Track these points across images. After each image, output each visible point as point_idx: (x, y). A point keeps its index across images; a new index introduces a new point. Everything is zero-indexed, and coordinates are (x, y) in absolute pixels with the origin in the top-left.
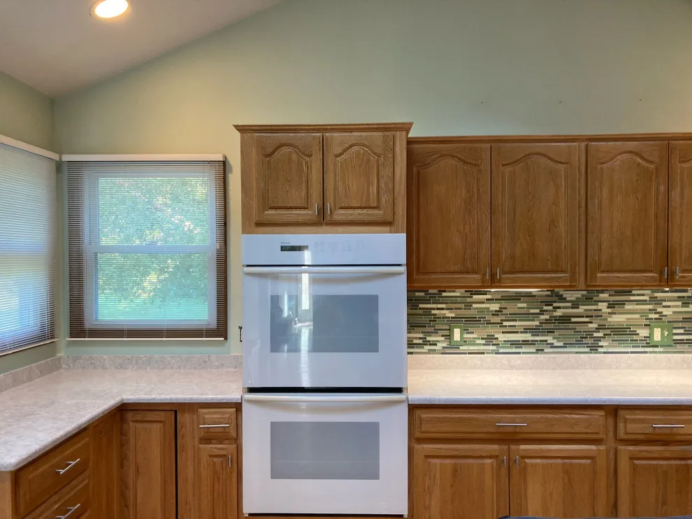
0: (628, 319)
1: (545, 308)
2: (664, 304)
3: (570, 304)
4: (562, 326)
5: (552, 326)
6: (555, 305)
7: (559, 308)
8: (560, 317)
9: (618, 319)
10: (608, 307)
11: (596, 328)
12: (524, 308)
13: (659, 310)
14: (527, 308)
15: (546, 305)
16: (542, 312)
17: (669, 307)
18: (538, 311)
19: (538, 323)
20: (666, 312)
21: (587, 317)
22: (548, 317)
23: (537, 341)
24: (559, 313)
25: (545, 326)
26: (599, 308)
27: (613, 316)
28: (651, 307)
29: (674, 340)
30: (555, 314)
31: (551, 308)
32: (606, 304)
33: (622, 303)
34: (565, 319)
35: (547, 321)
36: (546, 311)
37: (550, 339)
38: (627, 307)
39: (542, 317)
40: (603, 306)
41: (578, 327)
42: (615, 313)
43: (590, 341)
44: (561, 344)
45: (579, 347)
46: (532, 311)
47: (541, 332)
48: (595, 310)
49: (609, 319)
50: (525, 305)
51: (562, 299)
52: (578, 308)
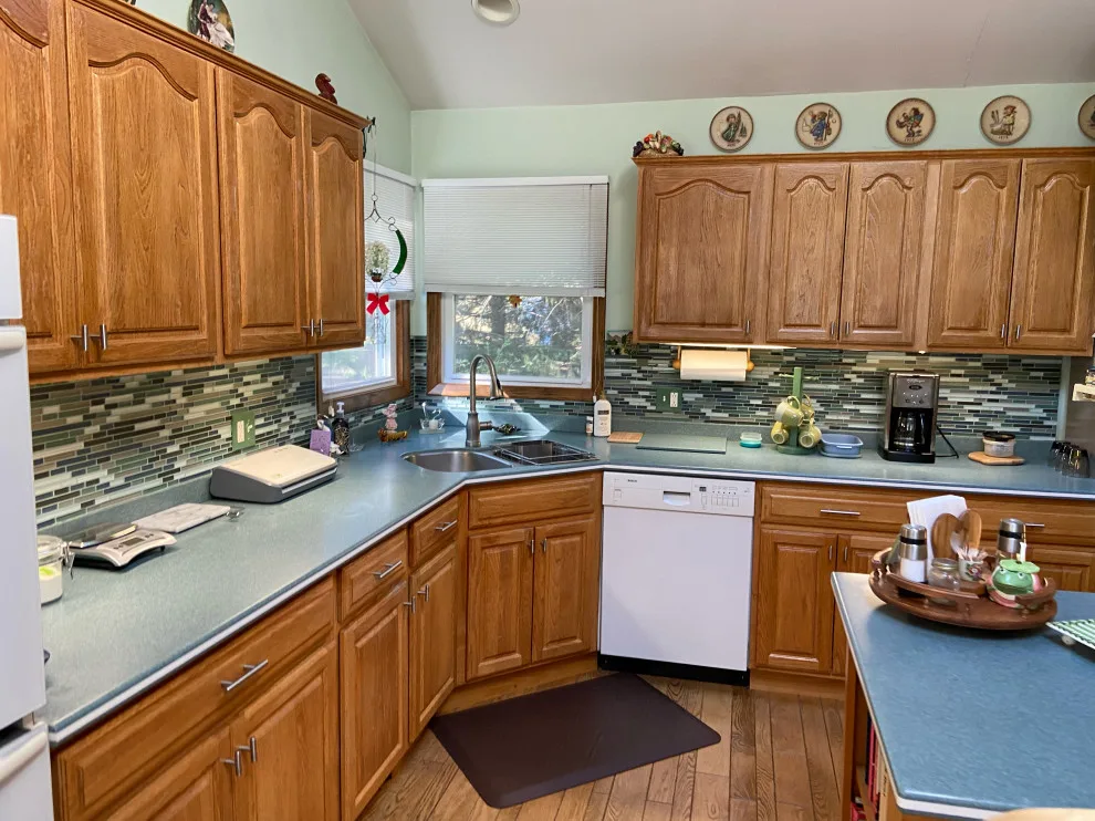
0: (208, 412)
1: (93, 409)
2: (246, 379)
3: (130, 397)
4: (121, 443)
5: (105, 447)
6: (108, 400)
7: (114, 406)
8: (117, 424)
9: (197, 413)
10: (184, 395)
11: (171, 438)
12: (53, 416)
13: (241, 390)
14: (61, 415)
15: (95, 404)
16: (89, 419)
17: (247, 384)
18: (79, 419)
19: (80, 446)
20: (248, 391)
21: (157, 417)
22: (95, 429)
23: (82, 485)
24: (115, 417)
25: (94, 450)
26: (172, 397)
27: (191, 409)
28: (230, 387)
29: (258, 436)
30: (109, 420)
31: (101, 408)
32: (179, 389)
33: (199, 384)
34: (125, 429)
35: (98, 438)
36: (94, 416)
37: (102, 475)
38: (207, 390)
39: (89, 430)
40: (176, 392)
41: (147, 441)
42: (192, 405)
43: (162, 464)
44: (121, 482)
45: (148, 479)
46: (71, 420)
47: (86, 464)
48: (168, 402)
49: (187, 417)
50: (55, 409)
51: (117, 386)
52: (143, 402)
